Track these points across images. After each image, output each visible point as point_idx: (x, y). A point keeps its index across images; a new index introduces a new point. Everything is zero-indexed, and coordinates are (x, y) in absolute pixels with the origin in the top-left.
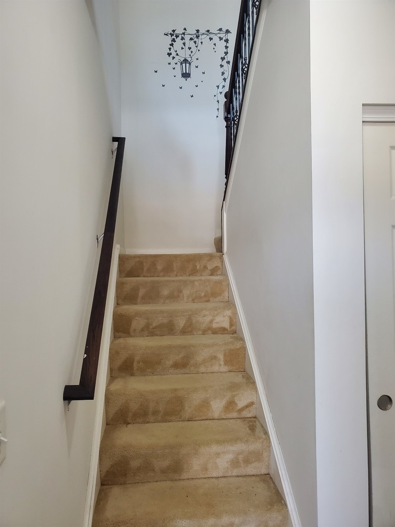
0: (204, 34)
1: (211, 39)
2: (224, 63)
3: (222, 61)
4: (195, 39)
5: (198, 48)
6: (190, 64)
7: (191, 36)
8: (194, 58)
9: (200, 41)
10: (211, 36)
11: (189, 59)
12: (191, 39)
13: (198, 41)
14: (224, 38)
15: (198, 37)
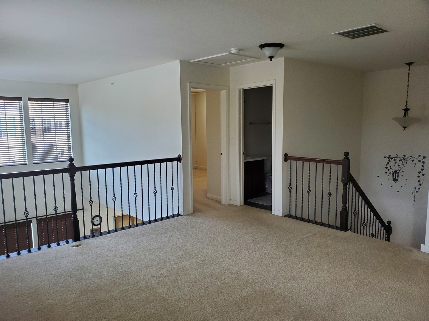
0: (408, 158)
3: (419, 174)
4: (403, 161)
5: (404, 166)
6: (398, 174)
7: (400, 159)
8: (401, 171)
9: (406, 161)
10: (413, 159)
11: (398, 171)
14: (422, 161)
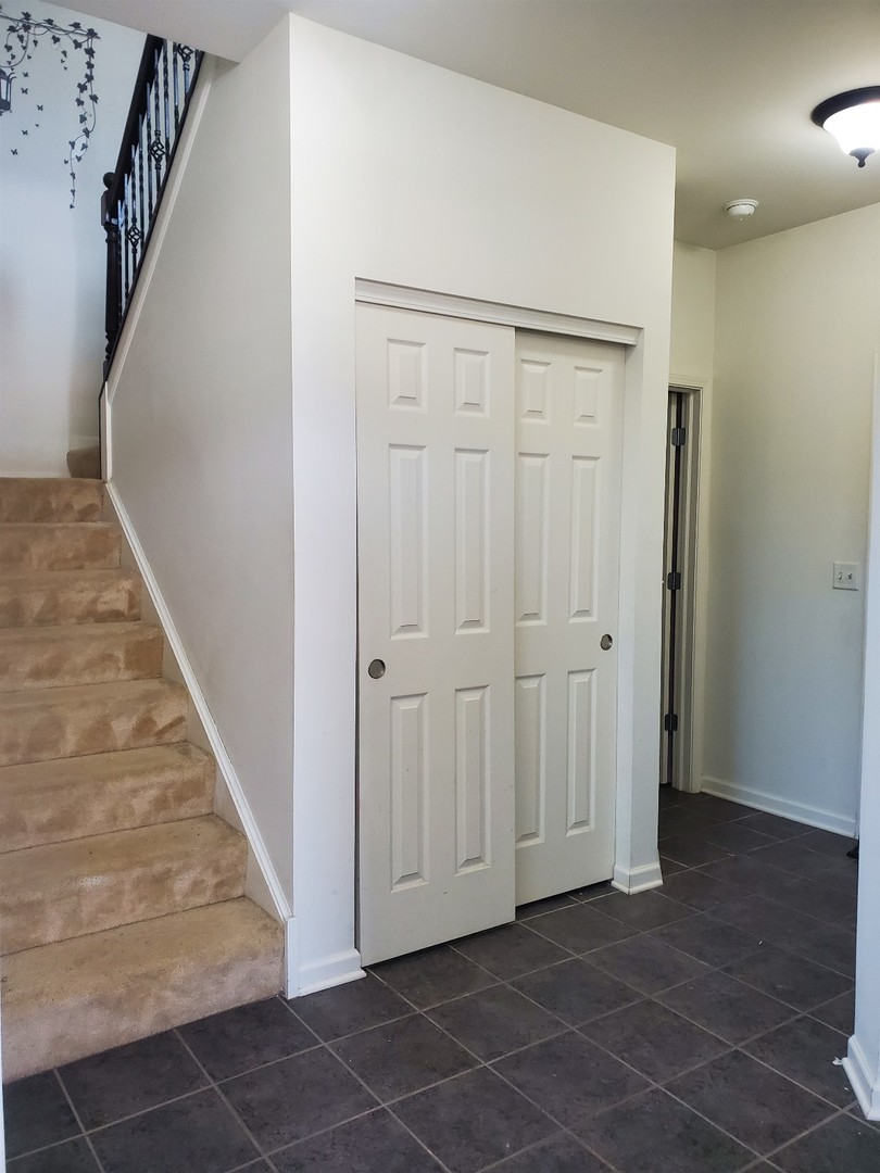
0: (38, 25)
1: (56, 40)
2: (85, 97)
3: (82, 91)
4: (22, 32)
5: (29, 52)
6: (9, 81)
7: (12, 24)
8: (19, 71)
9: (32, 38)
10: (58, 34)
11: (8, 71)
12: (12, 29)
13: (29, 37)
14: (85, 46)
15: (27, 28)
